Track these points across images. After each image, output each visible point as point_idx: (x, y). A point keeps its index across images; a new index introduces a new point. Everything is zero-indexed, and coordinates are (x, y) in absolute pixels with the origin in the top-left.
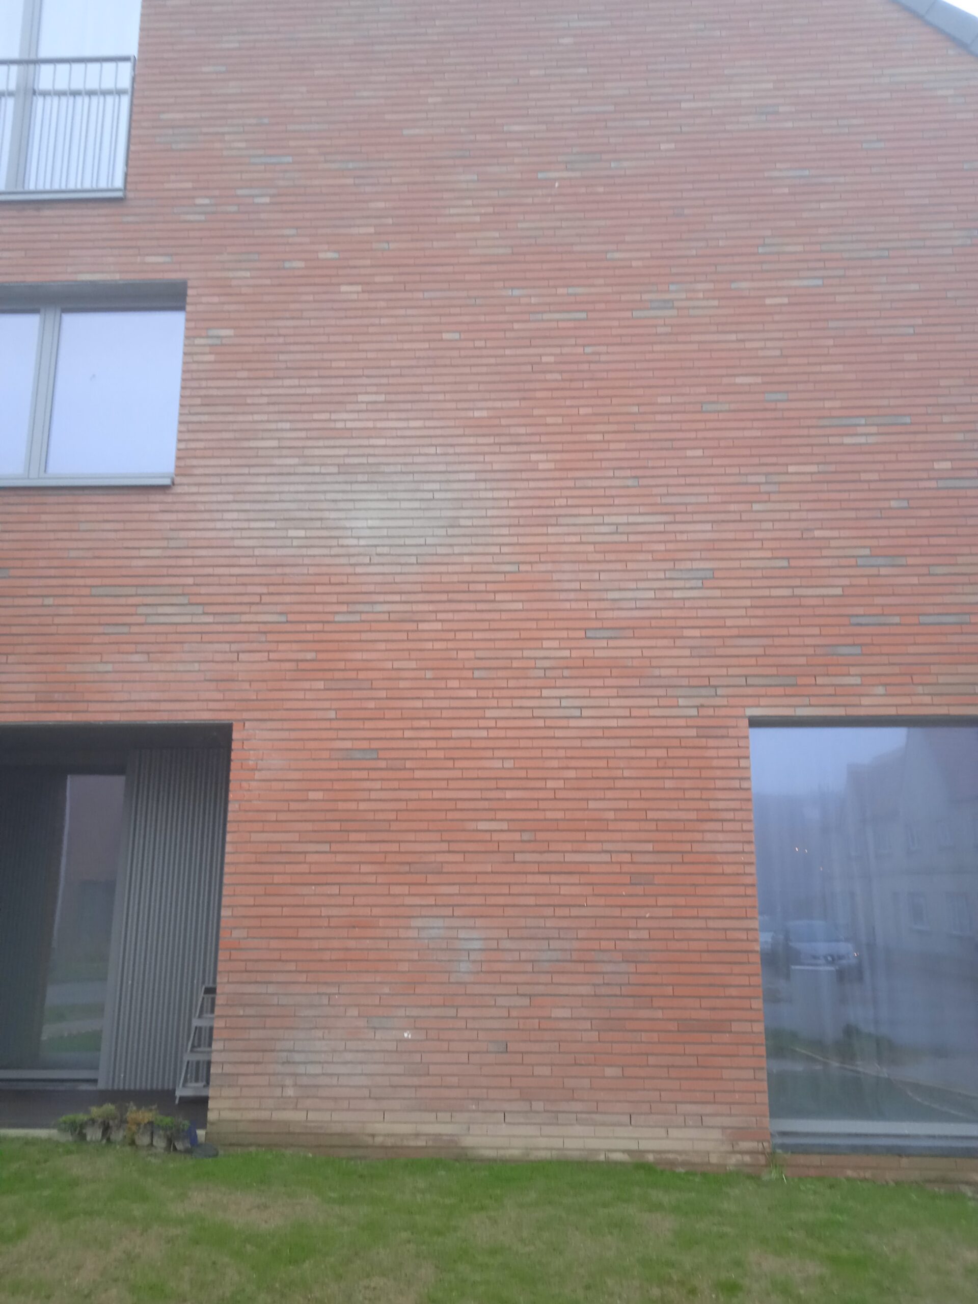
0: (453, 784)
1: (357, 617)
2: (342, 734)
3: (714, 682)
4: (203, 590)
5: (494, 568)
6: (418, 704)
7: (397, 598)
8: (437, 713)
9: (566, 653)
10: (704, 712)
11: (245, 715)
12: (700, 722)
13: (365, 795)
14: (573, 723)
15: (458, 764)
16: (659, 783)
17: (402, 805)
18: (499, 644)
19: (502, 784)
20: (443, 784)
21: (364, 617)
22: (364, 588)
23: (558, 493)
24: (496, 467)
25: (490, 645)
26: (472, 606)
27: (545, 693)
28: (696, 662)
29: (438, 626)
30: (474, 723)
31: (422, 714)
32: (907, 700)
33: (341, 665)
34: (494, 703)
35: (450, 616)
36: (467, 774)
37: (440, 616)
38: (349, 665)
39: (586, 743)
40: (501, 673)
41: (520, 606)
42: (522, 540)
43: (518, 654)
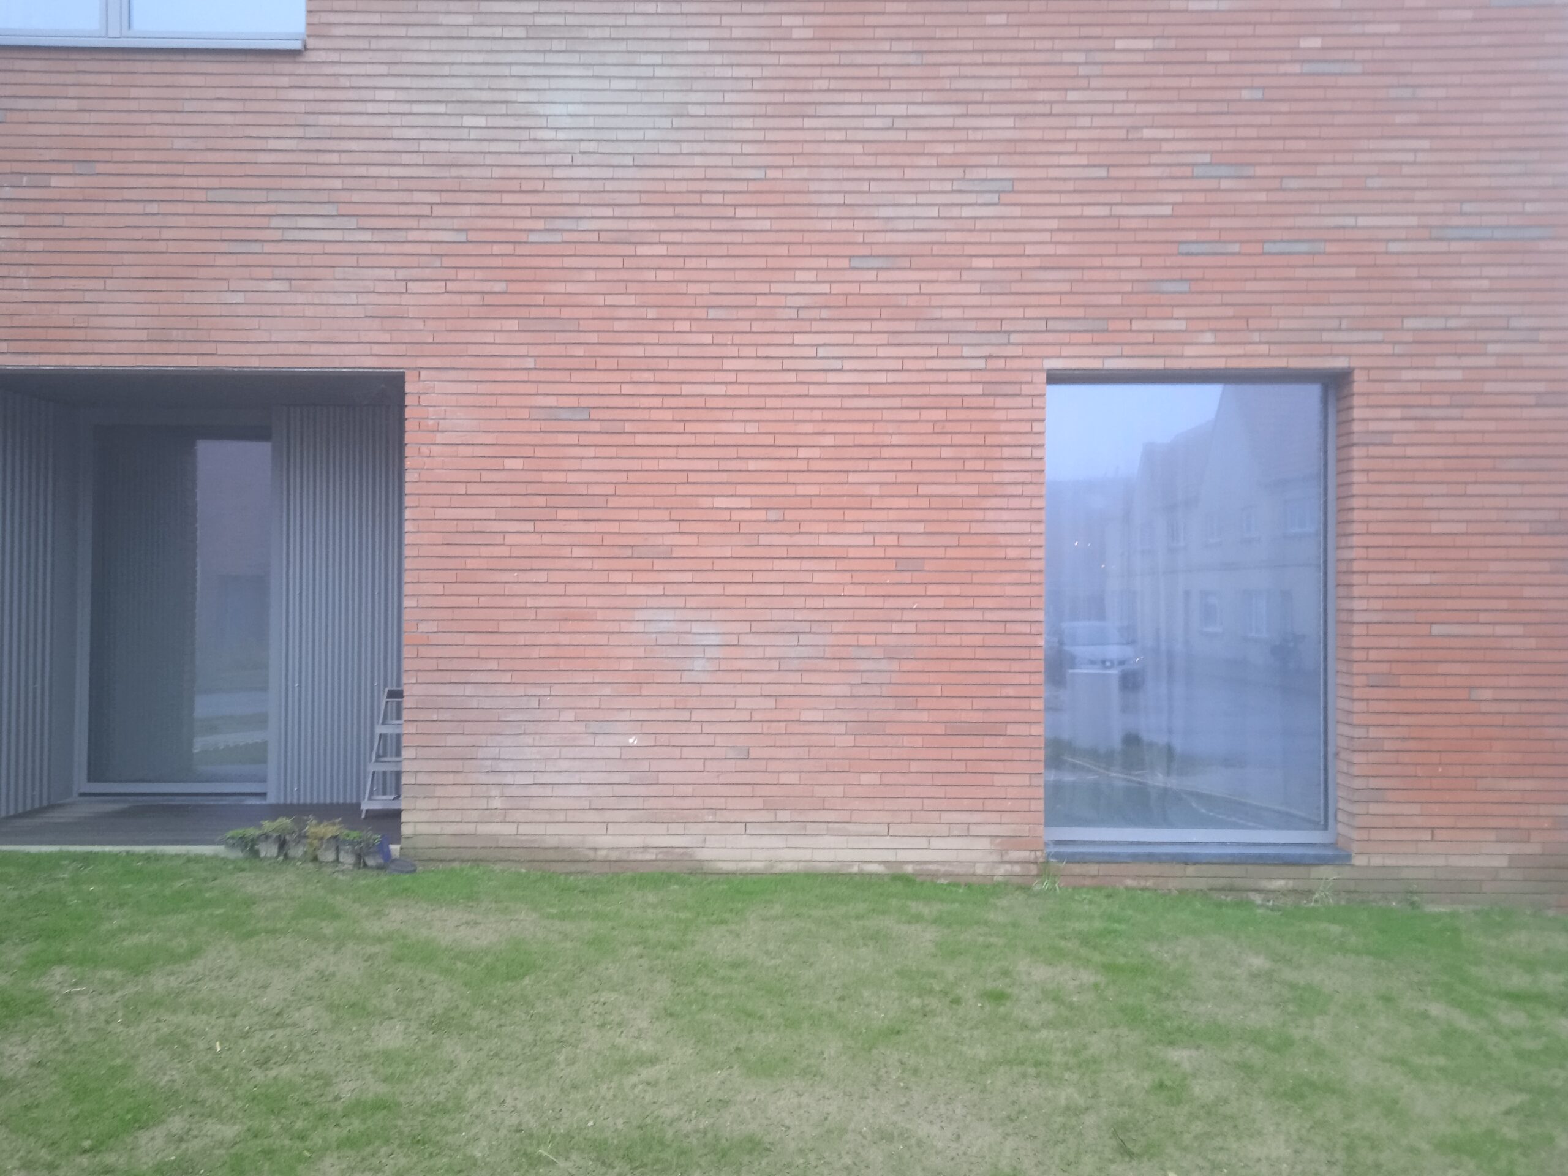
0: (683, 453)
1: (557, 237)
2: (543, 388)
3: (1006, 326)
4: (356, 197)
5: (735, 174)
6: (639, 351)
7: (609, 212)
8: (663, 364)
9: (825, 288)
10: (992, 364)
11: (421, 362)
12: (988, 377)
13: (574, 464)
14: (832, 377)
15: (690, 427)
16: (934, 452)
17: (622, 477)
18: (740, 275)
19: (743, 452)
20: (671, 452)
21: (567, 237)
22: (567, 198)
23: (816, 72)
24: (736, 33)
25: (729, 276)
26: (704, 225)
27: (798, 339)
28: (985, 300)
29: (662, 250)
30: (708, 377)
31: (642, 364)
32: (1240, 350)
33: (539, 300)
34: (734, 352)
35: (677, 237)
36: (700, 440)
37: (665, 237)
38: (550, 300)
39: (848, 403)
40: (742, 313)
41: (766, 225)
42: (771, 136)
43: (764, 288)
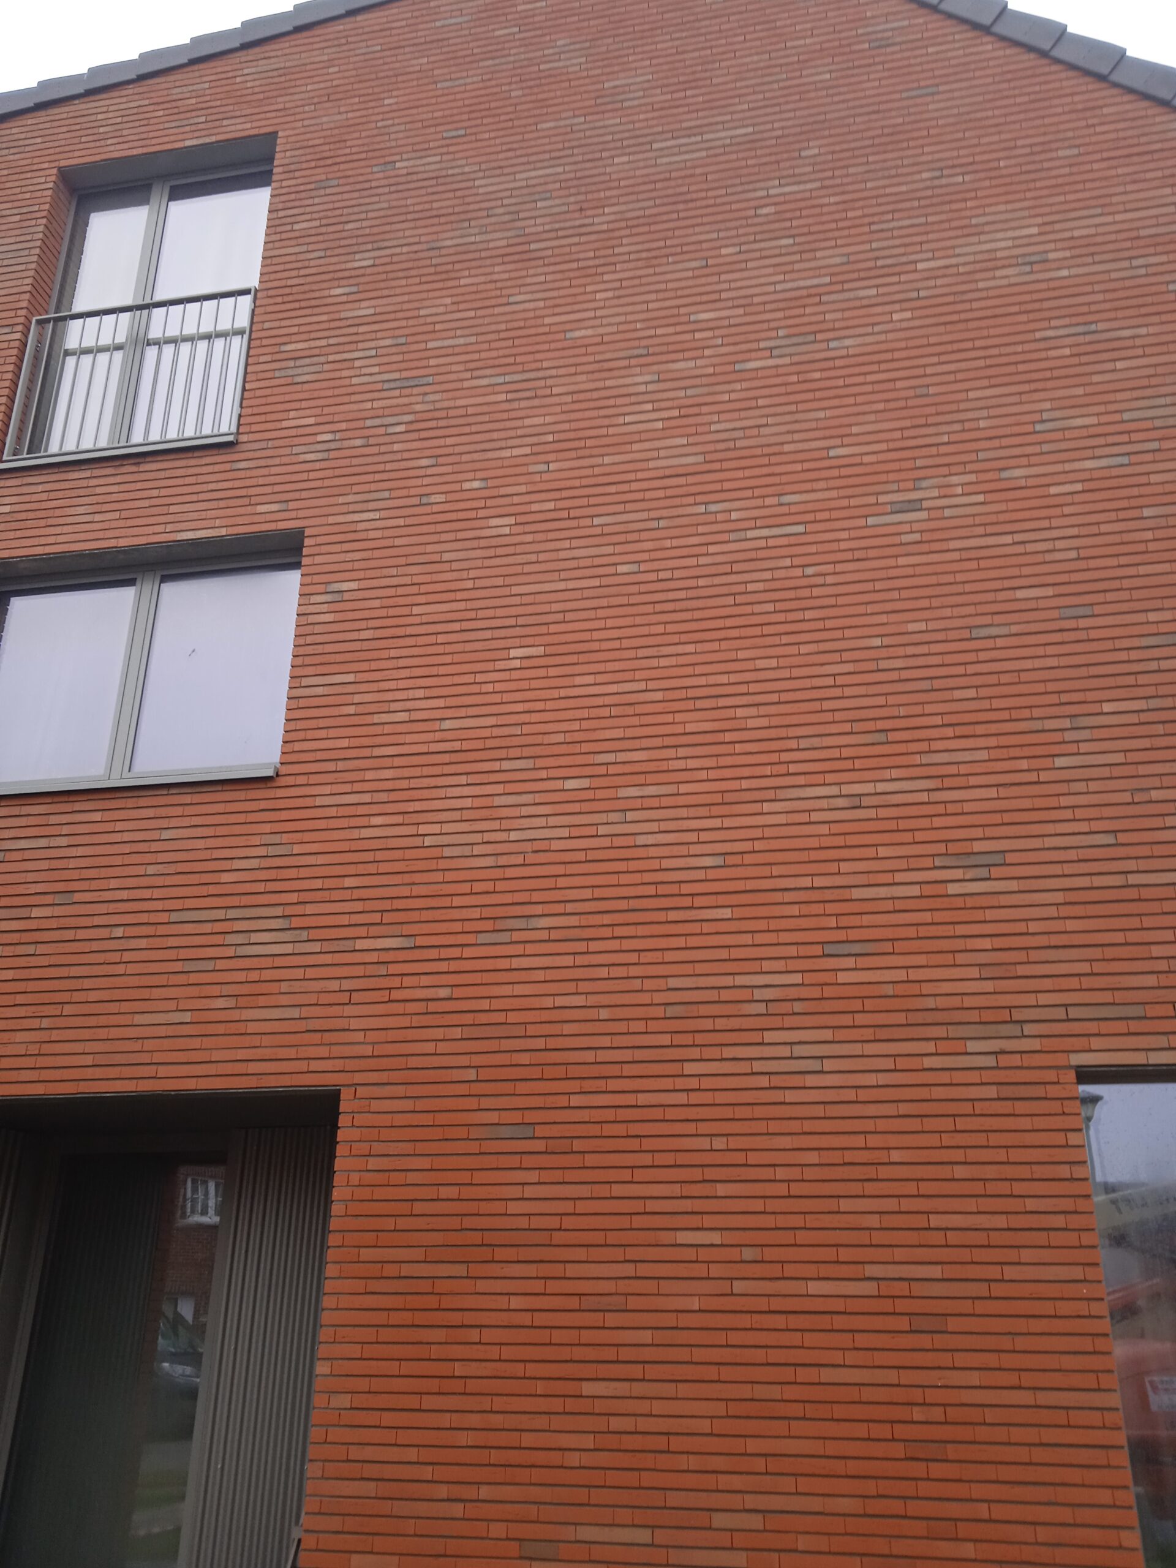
0: (639, 1175)
1: (507, 938)
2: (486, 1103)
3: (1017, 1015)
4: (309, 909)
5: (691, 862)
6: (590, 1056)
7: (559, 908)
8: (616, 1070)
9: (797, 978)
10: (1004, 1060)
11: (358, 1078)
12: (1001, 1076)
13: (516, 1192)
14: (810, 1080)
15: (648, 1144)
16: (945, 1172)
17: (568, 1207)
18: (699, 969)
19: (710, 1173)
20: (626, 1175)
21: (513, 937)
22: (519, 898)
23: (774, 757)
24: (690, 728)
25: (688, 969)
26: (660, 916)
27: (769, 1036)
28: (989, 986)
29: (615, 945)
30: (667, 1083)
31: (594, 1071)
33: (483, 1005)
34: (695, 1053)
35: (631, 931)
36: (660, 1159)
37: (619, 932)
38: (496, 1004)
39: (833, 1111)
40: (704, 1010)
41: (727, 913)
42: (726, 823)
43: (728, 981)
